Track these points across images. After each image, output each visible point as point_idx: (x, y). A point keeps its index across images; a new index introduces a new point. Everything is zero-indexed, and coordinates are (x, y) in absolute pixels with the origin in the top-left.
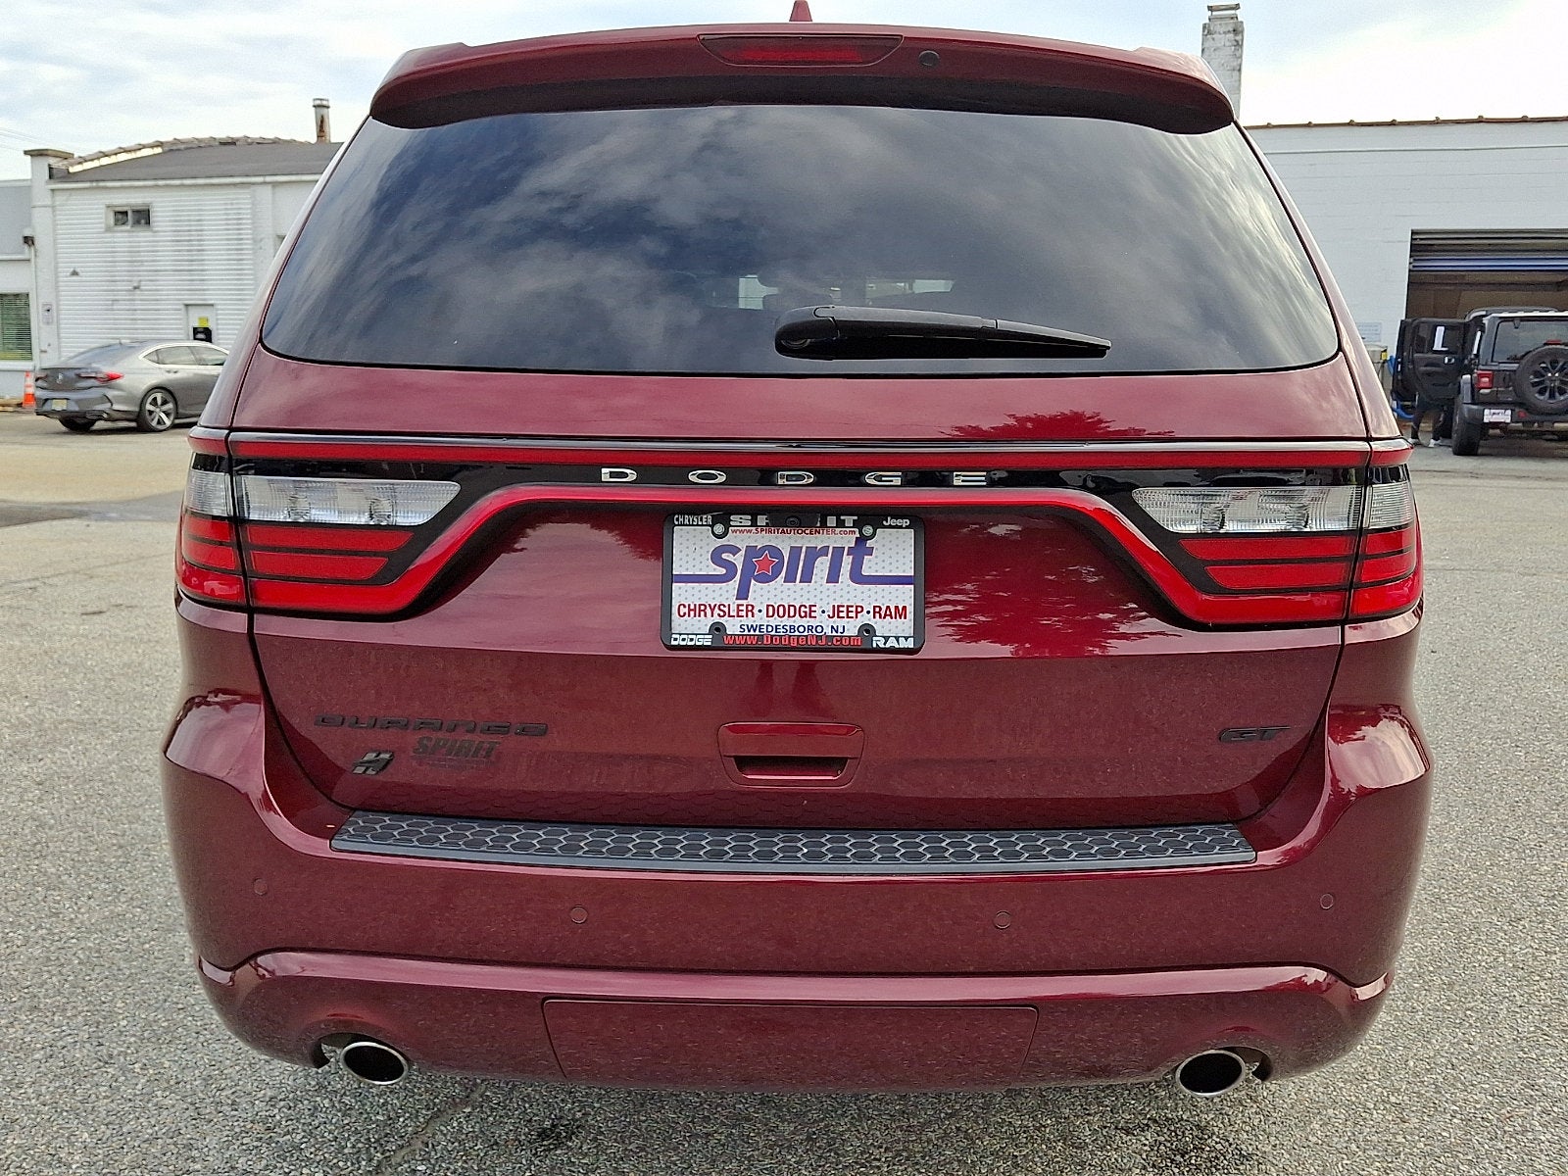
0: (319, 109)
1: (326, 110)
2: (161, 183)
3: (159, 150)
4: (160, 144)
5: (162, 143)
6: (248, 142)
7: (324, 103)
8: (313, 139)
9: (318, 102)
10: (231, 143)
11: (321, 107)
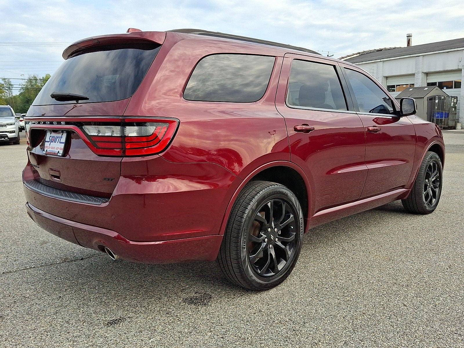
0: (408, 37)
1: (410, 37)
2: (360, 63)
3: (359, 55)
4: (359, 53)
5: (360, 53)
6: (386, 49)
7: (410, 35)
8: (406, 46)
9: (408, 35)
10: (381, 50)
11: (409, 36)
